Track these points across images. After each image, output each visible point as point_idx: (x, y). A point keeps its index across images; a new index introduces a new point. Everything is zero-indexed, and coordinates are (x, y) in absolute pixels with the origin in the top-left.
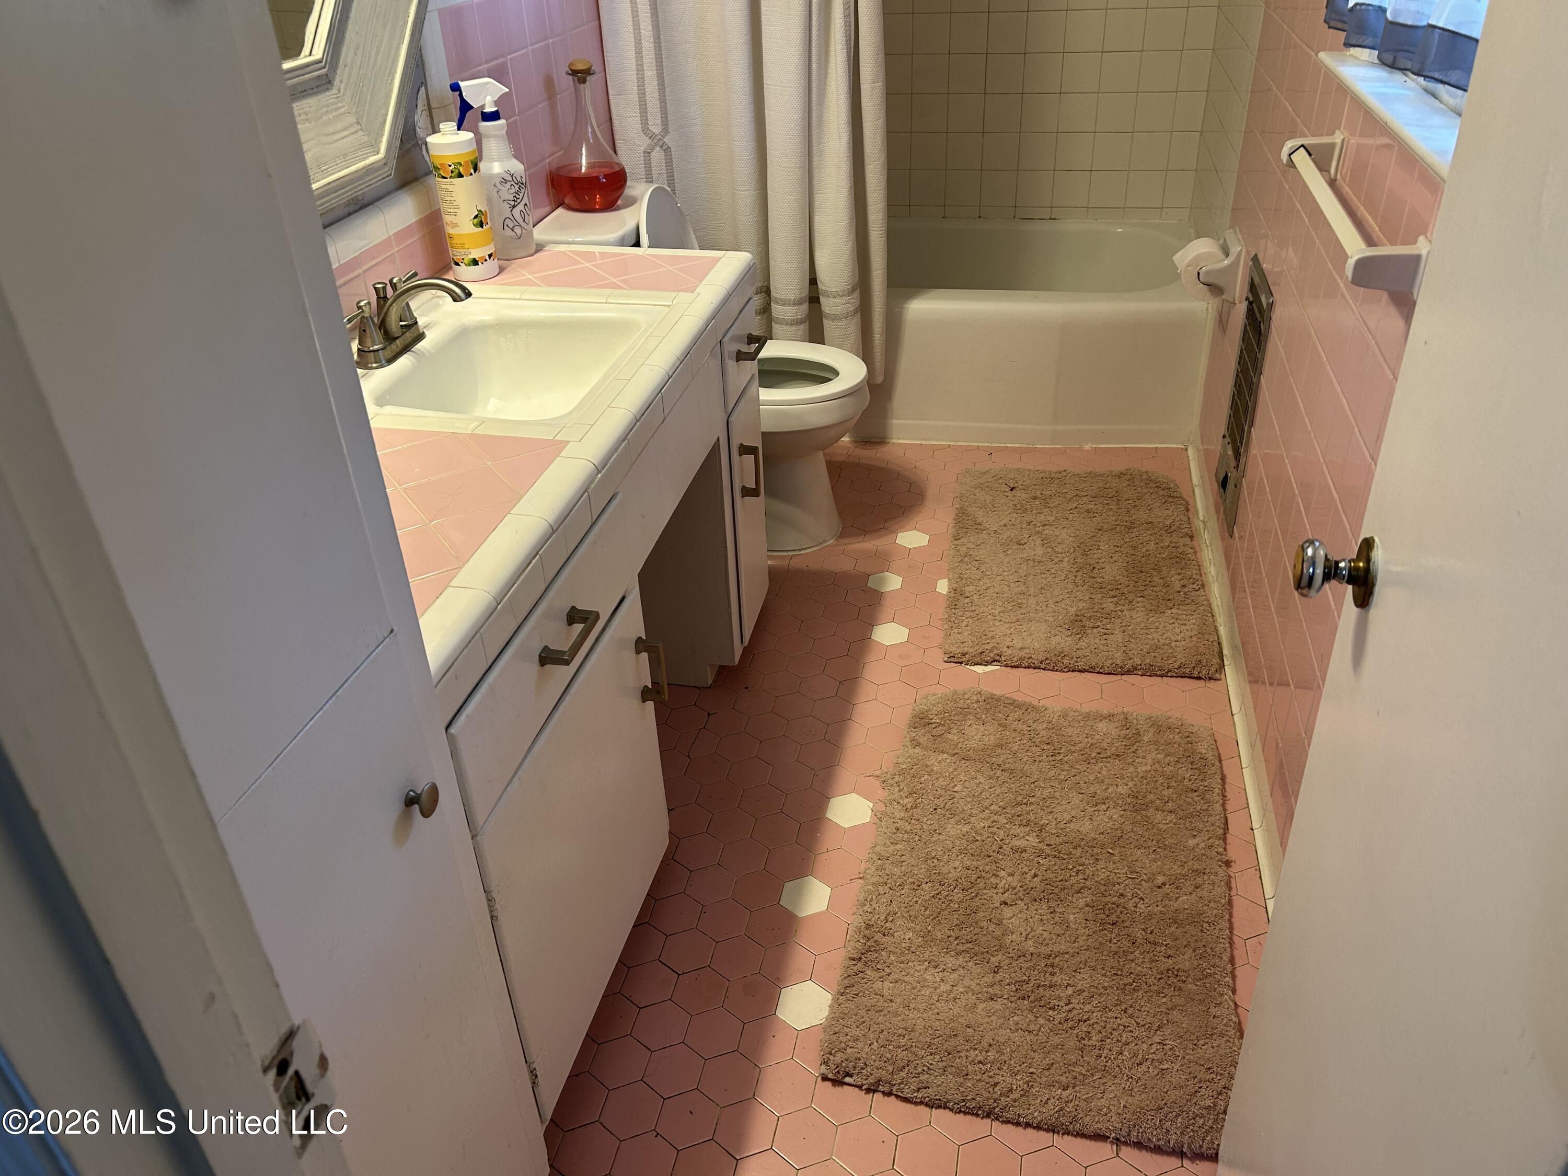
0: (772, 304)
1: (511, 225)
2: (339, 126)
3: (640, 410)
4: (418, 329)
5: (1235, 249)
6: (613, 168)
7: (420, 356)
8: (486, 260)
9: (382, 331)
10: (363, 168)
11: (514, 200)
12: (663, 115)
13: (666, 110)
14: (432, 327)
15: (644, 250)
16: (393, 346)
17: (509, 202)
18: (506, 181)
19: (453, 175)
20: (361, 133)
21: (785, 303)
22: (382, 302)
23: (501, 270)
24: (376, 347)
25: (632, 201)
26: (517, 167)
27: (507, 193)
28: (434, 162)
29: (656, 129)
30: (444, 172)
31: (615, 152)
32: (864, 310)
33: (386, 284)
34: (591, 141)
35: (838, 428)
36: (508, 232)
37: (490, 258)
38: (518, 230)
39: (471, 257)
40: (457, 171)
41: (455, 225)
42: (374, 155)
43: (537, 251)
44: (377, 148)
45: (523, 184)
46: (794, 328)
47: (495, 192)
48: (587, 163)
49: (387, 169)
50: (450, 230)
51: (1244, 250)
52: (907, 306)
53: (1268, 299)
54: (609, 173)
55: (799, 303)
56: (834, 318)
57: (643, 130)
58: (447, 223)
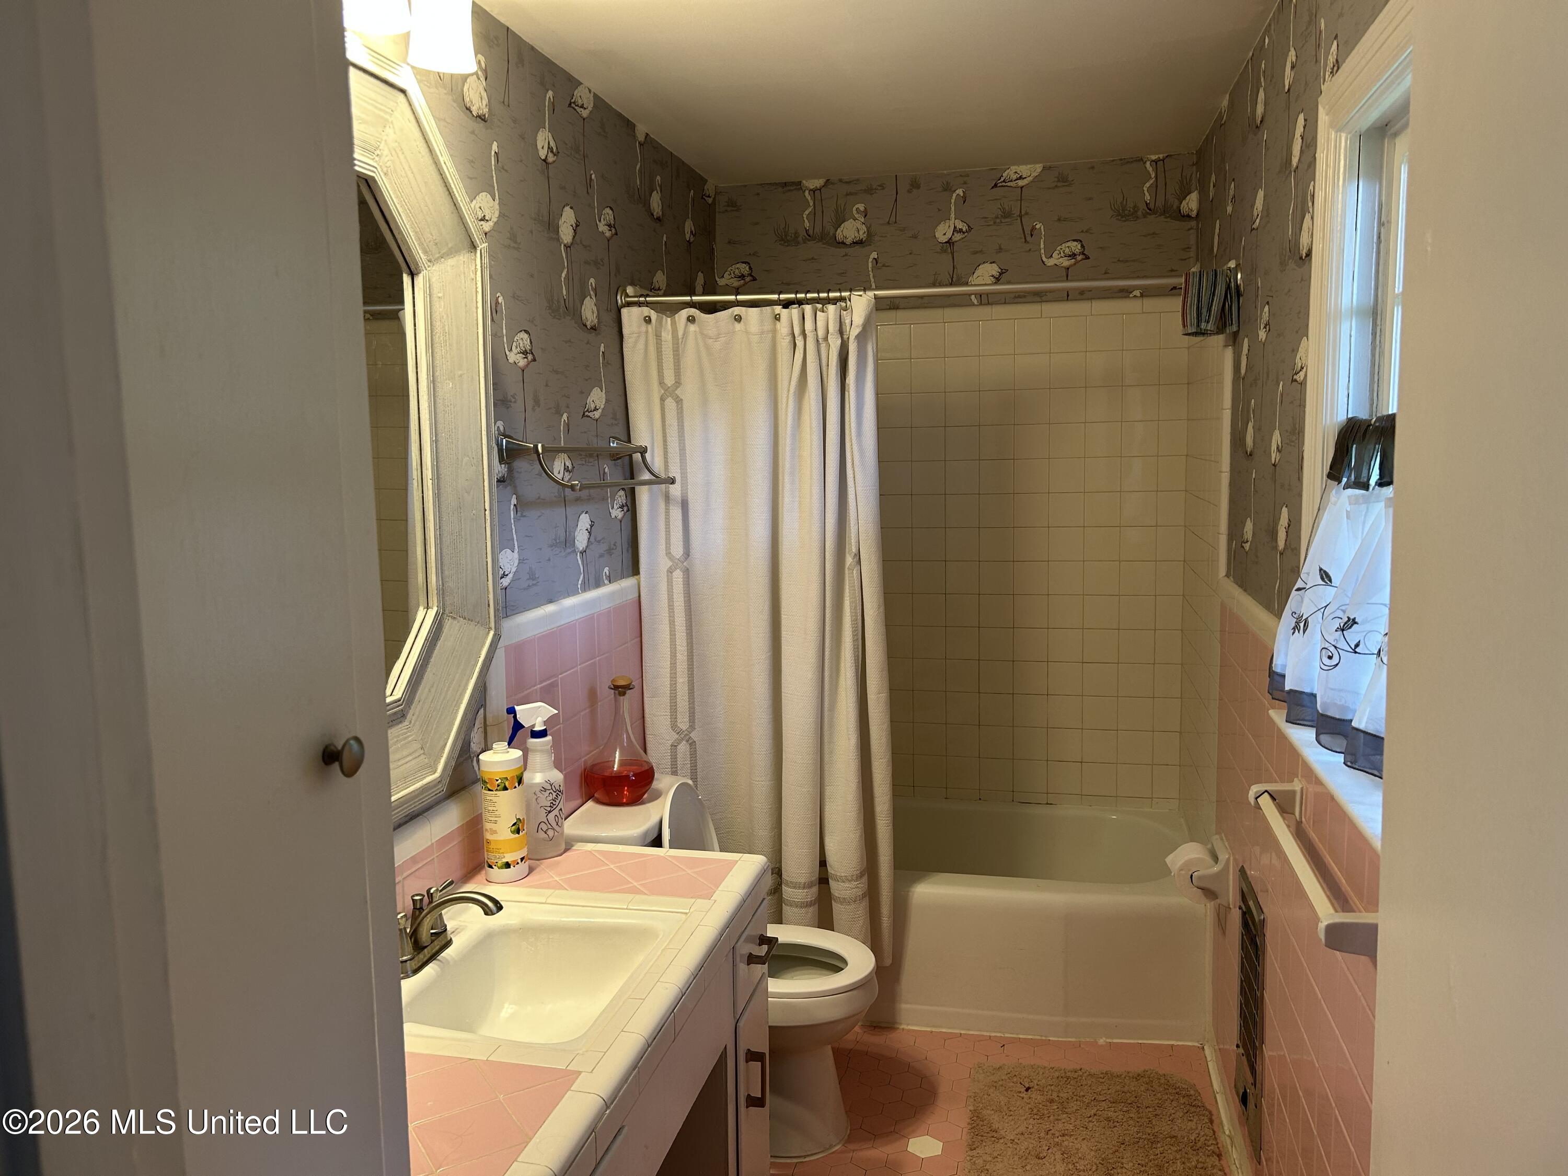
0: (783, 886)
1: (545, 828)
2: (405, 753)
3: (651, 1035)
4: (446, 937)
5: (1223, 856)
6: (642, 766)
7: (445, 963)
8: (518, 863)
9: (413, 940)
10: (422, 787)
11: (551, 806)
12: (691, 715)
13: (694, 711)
14: (459, 932)
15: (665, 851)
16: (421, 956)
17: (546, 808)
18: (545, 790)
19: (498, 788)
20: (423, 757)
21: (796, 886)
22: (417, 912)
23: (531, 870)
24: (405, 958)
25: (657, 795)
26: (557, 776)
27: (545, 800)
28: (484, 776)
29: (683, 724)
30: (491, 786)
31: (645, 751)
32: (872, 894)
33: (424, 896)
34: (625, 744)
35: (847, 1021)
36: (542, 835)
37: (522, 861)
38: (551, 833)
39: (505, 860)
40: (503, 785)
41: (495, 832)
42: (431, 775)
43: (566, 850)
44: (434, 769)
45: (560, 792)
46: (804, 910)
47: (534, 800)
48: (620, 760)
49: (441, 786)
50: (488, 836)
51: (1232, 858)
52: (913, 889)
53: (1259, 916)
54: (638, 772)
55: (809, 885)
56: (844, 901)
57: (672, 727)
58: (486, 830)
